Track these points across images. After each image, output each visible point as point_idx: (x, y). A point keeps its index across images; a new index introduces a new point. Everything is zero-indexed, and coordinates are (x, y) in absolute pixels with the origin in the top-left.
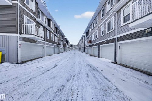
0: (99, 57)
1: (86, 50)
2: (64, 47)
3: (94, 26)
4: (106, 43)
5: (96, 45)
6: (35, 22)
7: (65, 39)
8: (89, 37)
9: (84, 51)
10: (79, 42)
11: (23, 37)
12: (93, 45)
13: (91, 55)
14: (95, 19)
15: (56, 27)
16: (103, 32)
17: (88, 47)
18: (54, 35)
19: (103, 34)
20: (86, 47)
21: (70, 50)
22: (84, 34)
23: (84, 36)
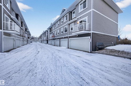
0: (60, 46)
1: (49, 42)
2: (27, 40)
3: (57, 27)
4: (64, 38)
5: (58, 39)
6: (10, 19)
7: (28, 31)
8: (52, 33)
9: (47, 43)
10: (42, 35)
11: (5, 32)
12: (56, 39)
13: (54, 46)
14: (57, 22)
15: (22, 21)
16: (62, 32)
17: (51, 39)
18: (21, 28)
19: (62, 33)
20: (50, 40)
21: (31, 42)
22: (47, 29)
23: (47, 31)
